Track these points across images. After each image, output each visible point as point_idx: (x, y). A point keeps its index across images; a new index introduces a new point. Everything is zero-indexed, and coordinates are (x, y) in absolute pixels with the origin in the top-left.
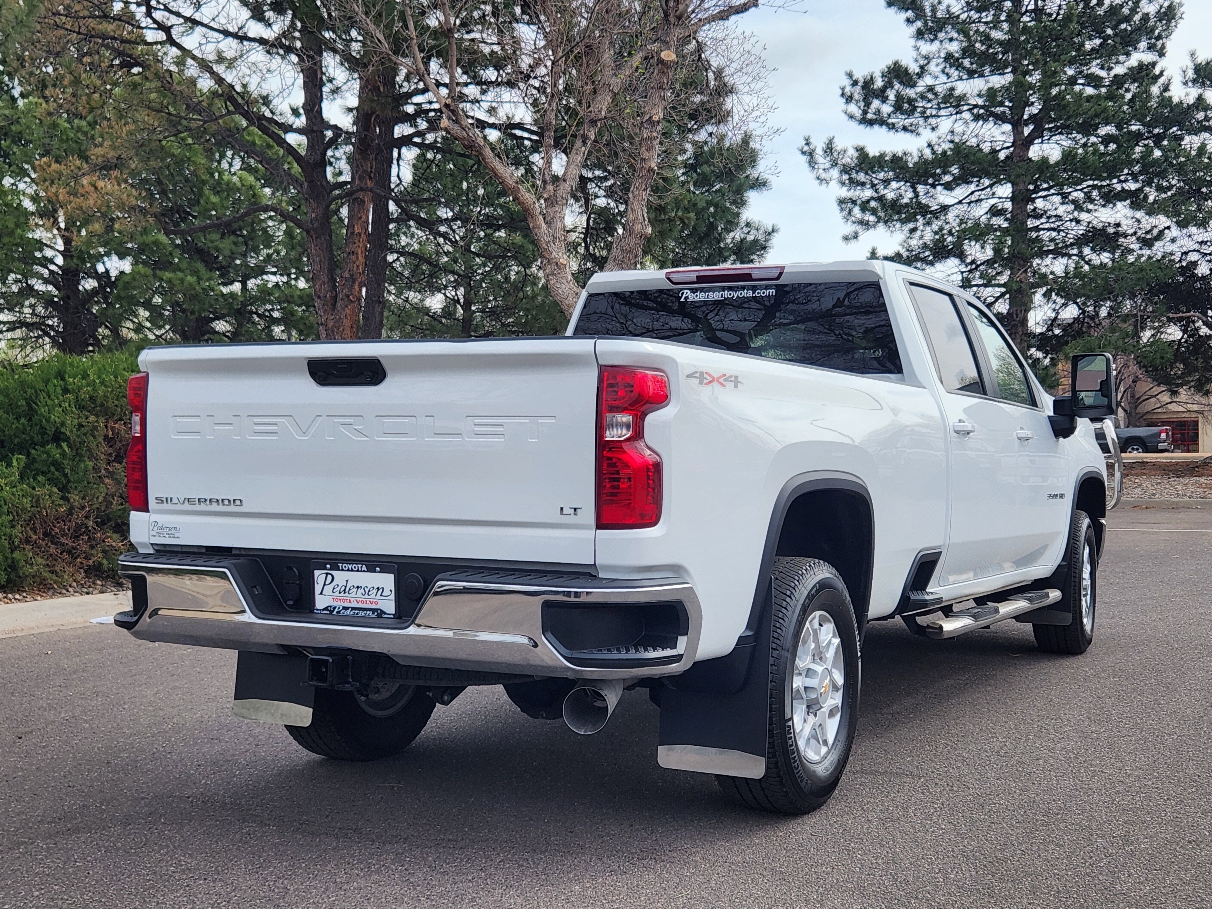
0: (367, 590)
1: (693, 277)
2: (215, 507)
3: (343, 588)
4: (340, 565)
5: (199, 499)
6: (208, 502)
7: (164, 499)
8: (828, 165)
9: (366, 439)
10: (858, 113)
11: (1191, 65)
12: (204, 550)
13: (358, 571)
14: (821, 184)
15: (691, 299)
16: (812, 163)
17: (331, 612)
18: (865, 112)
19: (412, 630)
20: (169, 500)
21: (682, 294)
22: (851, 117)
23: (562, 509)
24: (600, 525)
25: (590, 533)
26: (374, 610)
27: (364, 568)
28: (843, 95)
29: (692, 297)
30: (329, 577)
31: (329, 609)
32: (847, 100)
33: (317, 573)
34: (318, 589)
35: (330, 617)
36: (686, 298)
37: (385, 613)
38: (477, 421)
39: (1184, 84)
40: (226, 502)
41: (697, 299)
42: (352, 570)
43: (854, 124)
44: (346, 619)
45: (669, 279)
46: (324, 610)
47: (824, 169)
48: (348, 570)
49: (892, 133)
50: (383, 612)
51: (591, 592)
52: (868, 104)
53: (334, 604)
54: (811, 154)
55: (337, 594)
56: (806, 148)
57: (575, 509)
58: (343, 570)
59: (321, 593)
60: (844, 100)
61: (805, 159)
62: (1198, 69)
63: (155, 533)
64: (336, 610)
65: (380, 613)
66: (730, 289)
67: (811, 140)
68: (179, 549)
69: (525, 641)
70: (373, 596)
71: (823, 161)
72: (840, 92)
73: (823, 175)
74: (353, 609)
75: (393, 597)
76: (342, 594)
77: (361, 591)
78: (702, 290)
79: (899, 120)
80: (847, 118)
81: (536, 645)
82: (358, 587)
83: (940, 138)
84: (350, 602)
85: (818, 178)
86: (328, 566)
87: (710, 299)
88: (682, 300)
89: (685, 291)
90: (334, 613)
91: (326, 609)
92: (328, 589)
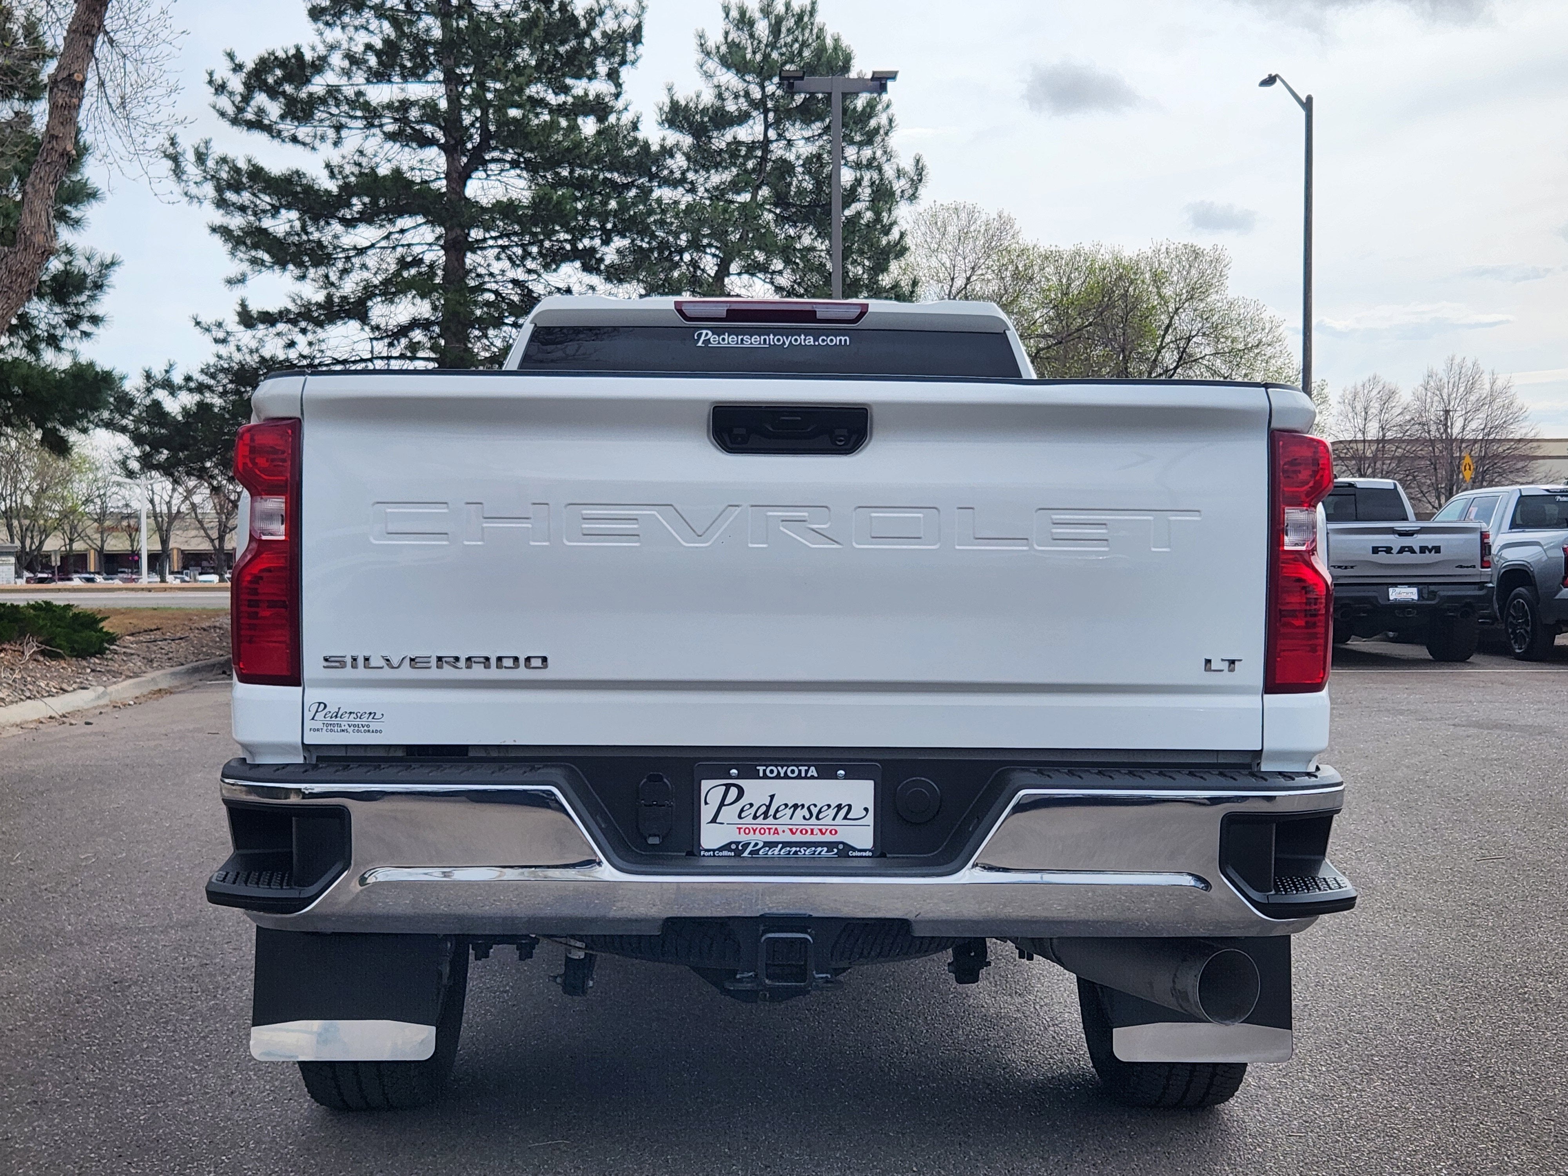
0: (815, 811)
1: (722, 311)
2: (478, 672)
3: (764, 808)
4: (761, 769)
5: (440, 659)
6: (462, 663)
7: (349, 661)
8: (199, 179)
9: (836, 546)
10: (230, 110)
11: (667, 101)
12: (400, 754)
13: (799, 777)
14: (190, 203)
15: (713, 344)
16: (178, 172)
17: (738, 853)
18: (240, 110)
19: (969, 875)
20: (361, 661)
21: (700, 335)
22: (223, 114)
23: (1208, 662)
24: (1272, 685)
25: (1254, 701)
26: (830, 845)
27: (813, 771)
28: (210, 82)
29: (714, 340)
30: (734, 792)
31: (735, 849)
32: (216, 90)
33: (706, 785)
34: (707, 814)
35: (735, 862)
36: (707, 341)
37: (854, 849)
38: (1057, 517)
39: (660, 124)
40: (508, 663)
41: (724, 344)
42: (786, 777)
43: (225, 124)
44: (771, 863)
45: (680, 311)
46: (721, 849)
47: (196, 183)
48: (778, 777)
49: (276, 142)
50: (848, 847)
51: (1275, 797)
52: (247, 99)
53: (743, 838)
54: (175, 159)
55: (749, 819)
56: (171, 150)
57: (1232, 662)
58: (765, 777)
59: (714, 820)
60: (213, 90)
61: (169, 164)
62: (675, 106)
63: (319, 725)
64: (750, 848)
65: (845, 850)
66: (776, 331)
67: (178, 140)
68: (382, 754)
69: (1188, 881)
70: (828, 820)
71: (192, 170)
72: (207, 78)
73: (193, 190)
74: (786, 844)
75: (870, 819)
76: (760, 820)
77: (799, 813)
78: (733, 331)
79: (288, 127)
80: (217, 115)
81: (1208, 886)
82: (796, 806)
83: (344, 157)
84: (776, 832)
85: (186, 194)
86: (734, 771)
87: (746, 344)
88: (700, 344)
89: (704, 332)
90: (746, 854)
91: (727, 847)
92: (729, 814)
